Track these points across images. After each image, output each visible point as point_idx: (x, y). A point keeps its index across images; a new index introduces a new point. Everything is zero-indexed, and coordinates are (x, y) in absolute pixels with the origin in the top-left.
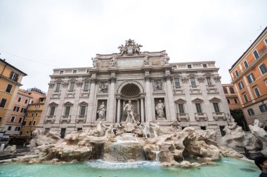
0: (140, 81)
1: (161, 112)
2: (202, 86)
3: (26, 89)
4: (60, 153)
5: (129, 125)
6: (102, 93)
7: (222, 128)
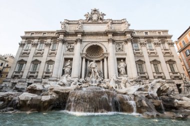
0: (103, 43)
1: (123, 70)
2: (159, 50)
3: (3, 55)
5: (94, 80)
6: (68, 53)
7: (178, 86)
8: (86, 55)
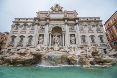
0: (62, 25)
1: (73, 41)
2: (94, 29)
4: (11, 60)
5: (56, 47)
6: (41, 31)
7: (105, 50)
8: (52, 33)
